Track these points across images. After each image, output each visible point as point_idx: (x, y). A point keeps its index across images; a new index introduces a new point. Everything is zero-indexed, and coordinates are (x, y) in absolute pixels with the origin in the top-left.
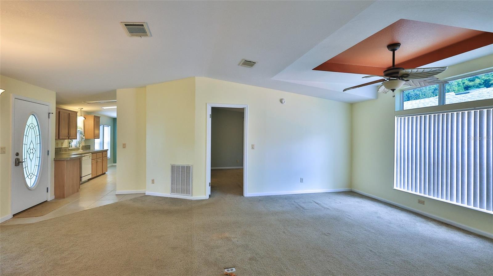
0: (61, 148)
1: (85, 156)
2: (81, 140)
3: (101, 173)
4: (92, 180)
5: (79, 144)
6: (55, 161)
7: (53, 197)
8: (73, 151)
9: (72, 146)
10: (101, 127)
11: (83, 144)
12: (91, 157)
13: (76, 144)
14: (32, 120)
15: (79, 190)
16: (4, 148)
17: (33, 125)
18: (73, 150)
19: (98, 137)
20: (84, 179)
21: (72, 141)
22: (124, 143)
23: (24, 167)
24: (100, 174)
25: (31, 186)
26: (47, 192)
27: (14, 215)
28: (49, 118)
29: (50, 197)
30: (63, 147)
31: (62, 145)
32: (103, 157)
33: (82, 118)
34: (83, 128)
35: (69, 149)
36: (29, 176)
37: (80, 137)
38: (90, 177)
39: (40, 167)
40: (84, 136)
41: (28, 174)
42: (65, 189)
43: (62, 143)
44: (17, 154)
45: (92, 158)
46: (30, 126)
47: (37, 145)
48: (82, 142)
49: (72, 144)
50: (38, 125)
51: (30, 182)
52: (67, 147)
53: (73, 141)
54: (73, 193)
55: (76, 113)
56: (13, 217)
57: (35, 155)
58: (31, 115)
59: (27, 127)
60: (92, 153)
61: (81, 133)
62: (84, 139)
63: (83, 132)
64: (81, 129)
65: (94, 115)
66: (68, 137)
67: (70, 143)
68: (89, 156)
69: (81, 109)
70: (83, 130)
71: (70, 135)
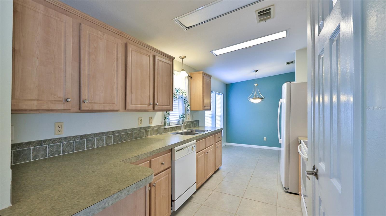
0: (149, 127)
1: (187, 147)
2: (186, 113)
3: (212, 171)
5: (182, 119)
9: (169, 123)
10: (213, 95)
11: (189, 119)
12: (195, 148)
13: (178, 119)
18: (173, 129)
19: (209, 108)
21: (169, 114)
30: (153, 125)
31: (151, 122)
32: (216, 141)
33: (184, 74)
34: (187, 93)
35: (165, 129)
37: (184, 107)
40: (189, 105)
43: (151, 118)
48: (187, 115)
49: (170, 119)
52: (160, 124)
53: (170, 115)
55: (171, 58)
60: (197, 138)
61: (185, 101)
62: (189, 111)
63: (188, 100)
64: (184, 93)
65: (202, 72)
66: (151, 107)
67: (165, 118)
68: (192, 147)
69: (183, 58)
70: (187, 96)
71: (156, 102)
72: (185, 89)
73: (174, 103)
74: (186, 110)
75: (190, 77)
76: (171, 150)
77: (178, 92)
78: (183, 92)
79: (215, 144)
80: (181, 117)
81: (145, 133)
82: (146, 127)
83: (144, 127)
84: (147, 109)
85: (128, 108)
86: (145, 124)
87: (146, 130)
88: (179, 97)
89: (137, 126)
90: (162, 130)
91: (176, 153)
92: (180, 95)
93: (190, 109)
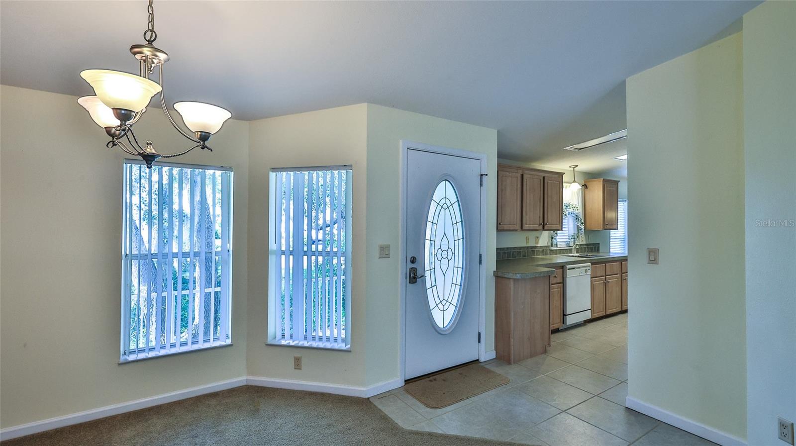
0: (536, 247)
1: (579, 268)
2: (578, 233)
3: (619, 309)
4: (592, 324)
5: (572, 240)
6: (497, 277)
7: (492, 355)
8: (560, 254)
9: (557, 244)
11: (582, 240)
12: (589, 272)
13: (568, 240)
14: (444, 192)
15: (548, 348)
16: (388, 247)
17: (447, 201)
18: (561, 251)
19: (615, 227)
20: (570, 320)
21: (556, 233)
22: (652, 247)
23: (428, 285)
24: (614, 311)
25: (445, 326)
26: (479, 341)
27: (407, 381)
28: (481, 185)
29: (486, 352)
30: (539, 245)
31: (537, 242)
32: (623, 272)
33: (577, 186)
34: (580, 207)
35: (552, 250)
36: (440, 306)
37: (576, 226)
38: (588, 315)
39: (462, 287)
40: (582, 223)
41: (438, 302)
42: (512, 344)
43: (537, 238)
44: (413, 260)
45: (592, 272)
46: (441, 204)
47: (456, 242)
48: (580, 236)
49: (558, 240)
50: (458, 200)
51: (443, 317)
52: (546, 245)
53: (558, 235)
54: (532, 355)
55: (561, 175)
56: (405, 384)
57: (451, 262)
58: (444, 181)
59: (433, 205)
60: (593, 262)
61: (577, 218)
62: (583, 230)
63: (581, 216)
64: (576, 209)
65: (602, 179)
66: (541, 227)
67: (552, 238)
68: (586, 270)
69: (574, 168)
70: (580, 212)
71: (546, 222)
72: (576, 203)
73: (563, 221)
74: (579, 229)
75: (585, 186)
76: (562, 267)
77: (568, 207)
78: (575, 207)
79: (622, 275)
80: (572, 238)
81: (531, 253)
82: (533, 247)
83: (531, 247)
84: (538, 229)
85: (524, 228)
86: (531, 244)
87: (533, 250)
88: (569, 213)
89: (524, 245)
90: (548, 252)
91: (568, 271)
92: (571, 210)
93: (585, 227)
